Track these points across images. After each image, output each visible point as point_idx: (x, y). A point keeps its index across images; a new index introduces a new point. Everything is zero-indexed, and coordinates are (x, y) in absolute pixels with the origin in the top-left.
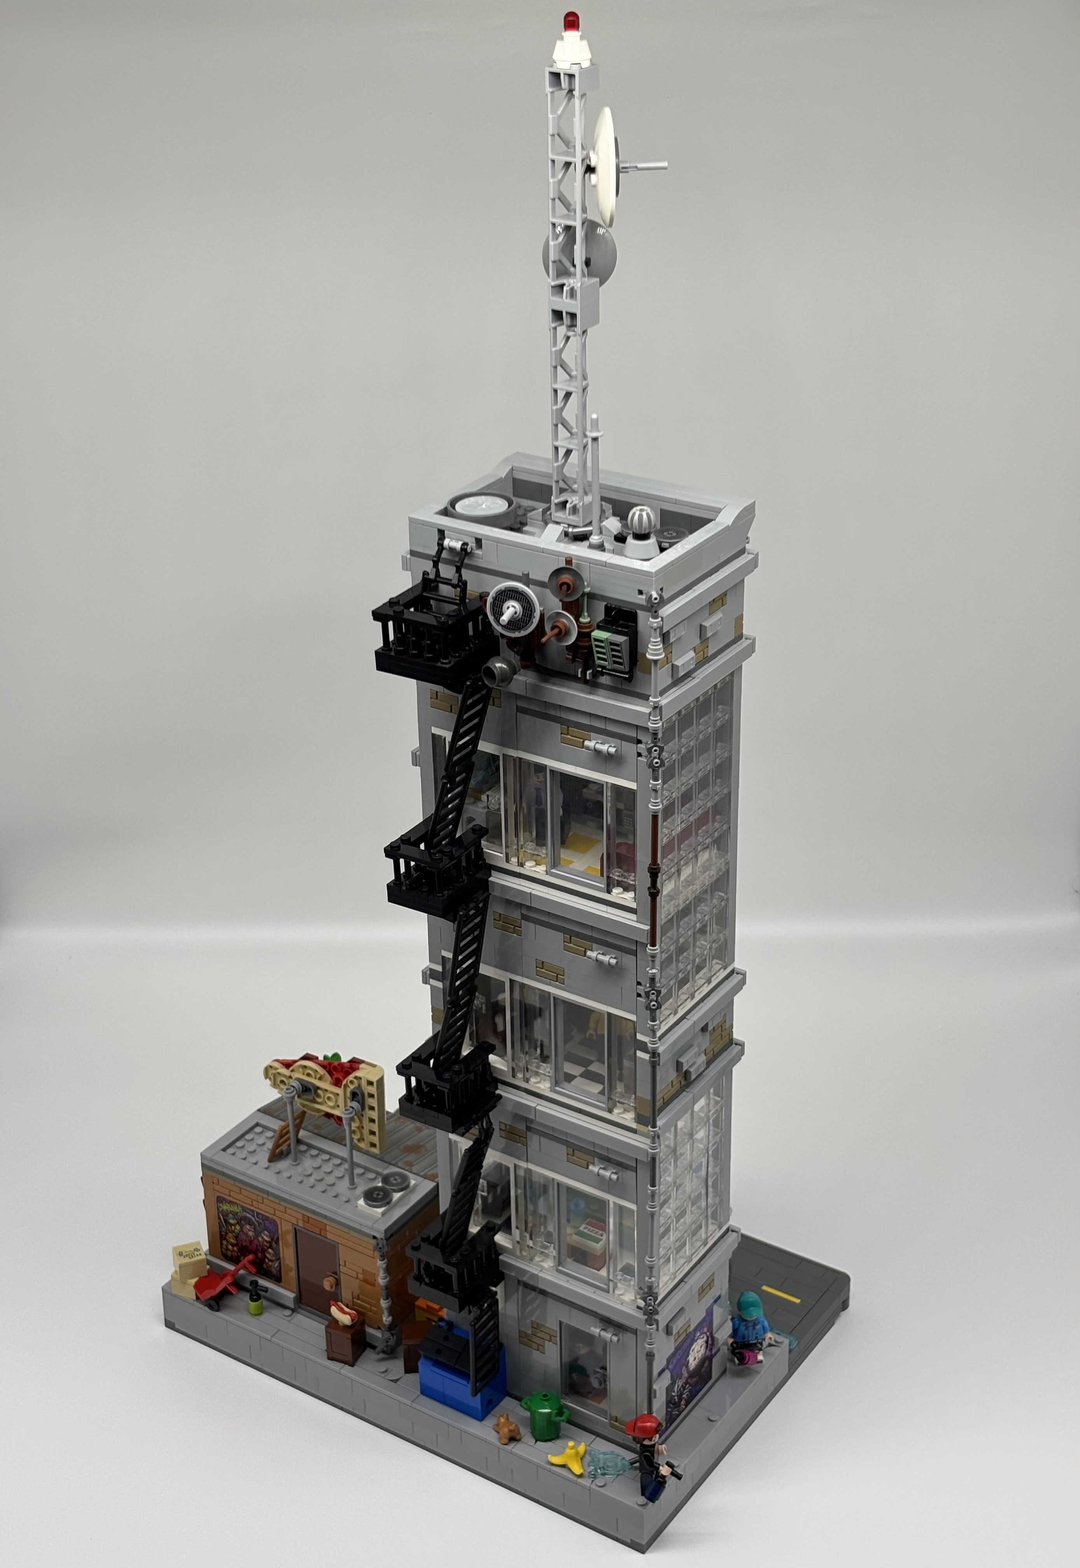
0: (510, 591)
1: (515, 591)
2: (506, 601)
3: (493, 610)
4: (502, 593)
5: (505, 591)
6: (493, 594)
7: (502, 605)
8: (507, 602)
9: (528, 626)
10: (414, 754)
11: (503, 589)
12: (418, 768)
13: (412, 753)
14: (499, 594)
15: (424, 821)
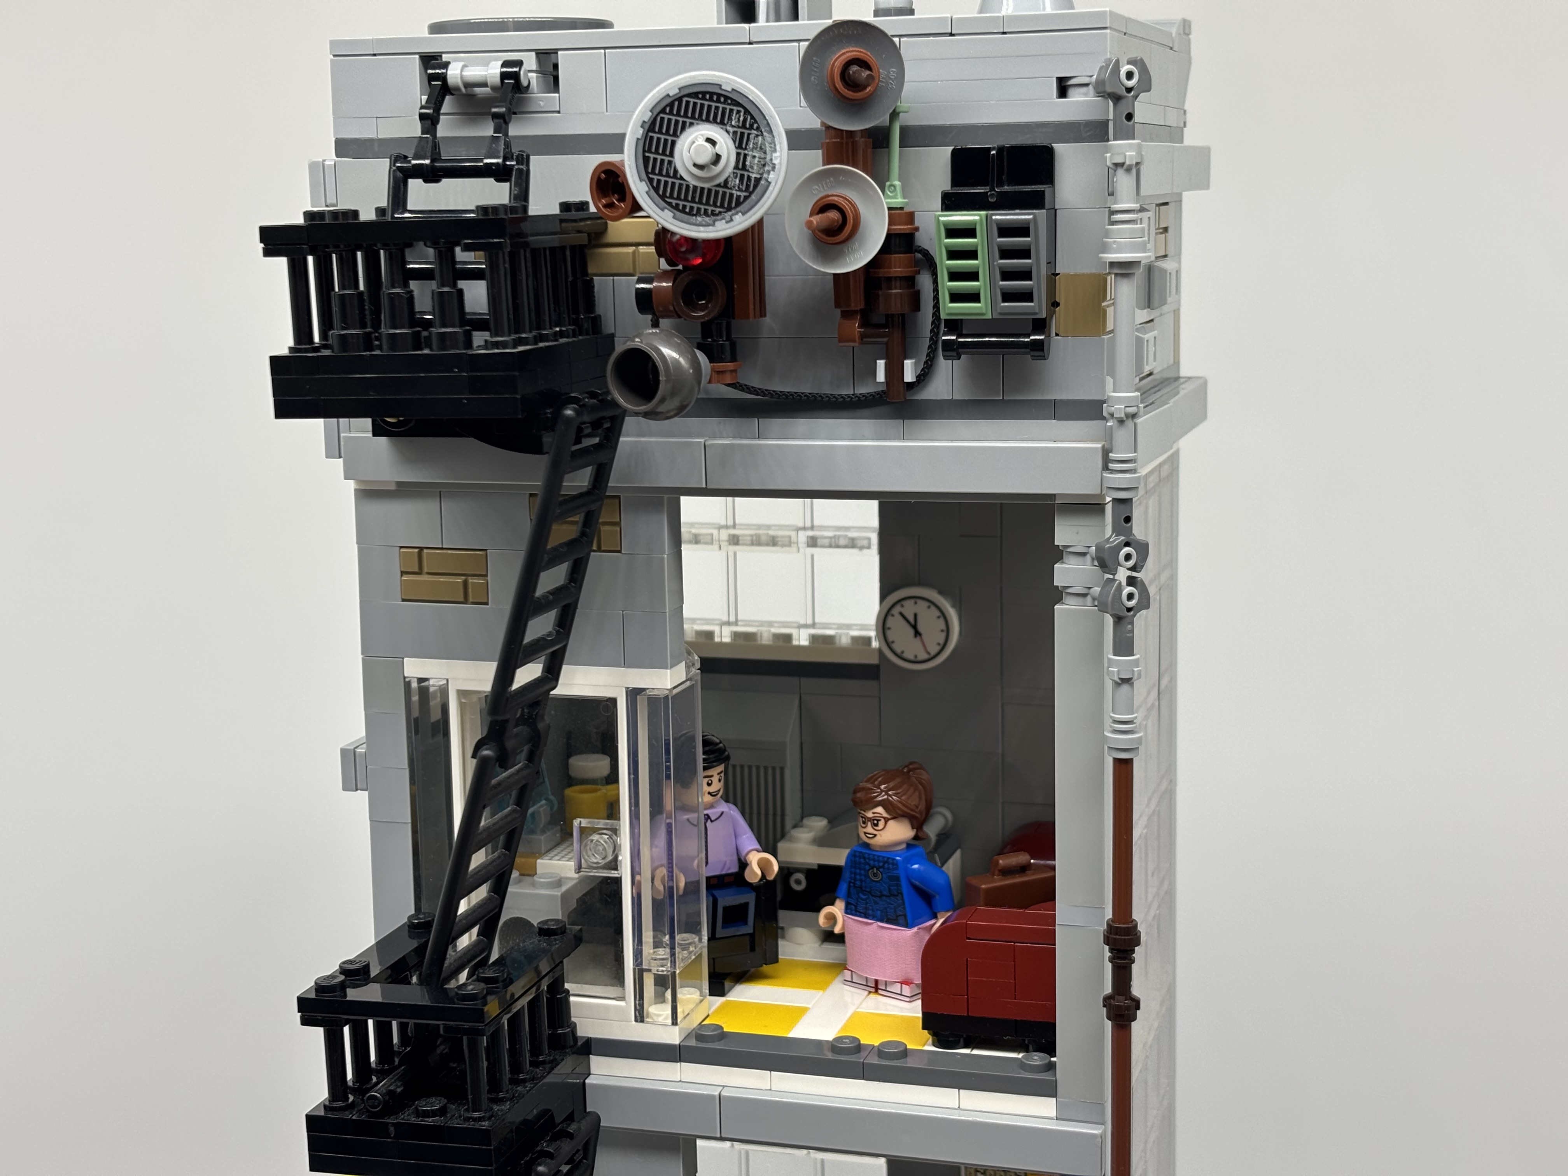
0: (695, 95)
1: (712, 94)
2: (683, 129)
3: (646, 160)
4: (671, 105)
5: (680, 99)
6: (643, 113)
7: (673, 143)
8: (689, 131)
9: (753, 197)
10: (349, 756)
11: (674, 92)
12: (363, 797)
13: (344, 752)
14: (663, 111)
15: (378, 944)
